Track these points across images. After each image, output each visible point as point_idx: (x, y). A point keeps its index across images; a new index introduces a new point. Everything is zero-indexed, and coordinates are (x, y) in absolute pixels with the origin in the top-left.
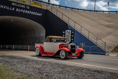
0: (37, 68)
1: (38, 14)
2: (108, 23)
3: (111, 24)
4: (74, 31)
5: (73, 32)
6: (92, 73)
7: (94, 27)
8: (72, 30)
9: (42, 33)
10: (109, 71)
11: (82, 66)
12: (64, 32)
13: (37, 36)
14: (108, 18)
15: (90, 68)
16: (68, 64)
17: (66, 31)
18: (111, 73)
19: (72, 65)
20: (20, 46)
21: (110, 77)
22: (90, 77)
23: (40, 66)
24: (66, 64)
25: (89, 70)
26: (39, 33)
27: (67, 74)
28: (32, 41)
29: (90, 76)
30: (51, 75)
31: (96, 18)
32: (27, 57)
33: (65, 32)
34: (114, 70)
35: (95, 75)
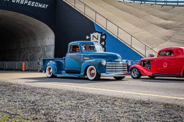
0: (30, 101)
1: (40, 6)
2: (163, 21)
3: (169, 22)
4: (105, 35)
5: (104, 37)
6: (133, 105)
7: (141, 28)
8: (101, 33)
9: (48, 38)
10: (163, 101)
11: (115, 95)
12: (87, 37)
13: (39, 45)
14: (163, 13)
15: (129, 97)
16: (90, 92)
17: (92, 35)
18: (166, 105)
19: (99, 93)
20: (7, 64)
21: (164, 112)
22: (126, 114)
23: (37, 97)
24: (86, 92)
25: (127, 100)
26: (43, 39)
27: (85, 110)
28: (31, 54)
29: (127, 112)
30: (55, 113)
31: (144, 13)
32: (16, 83)
33: (90, 36)
34: (171, 99)
35: (137, 110)
